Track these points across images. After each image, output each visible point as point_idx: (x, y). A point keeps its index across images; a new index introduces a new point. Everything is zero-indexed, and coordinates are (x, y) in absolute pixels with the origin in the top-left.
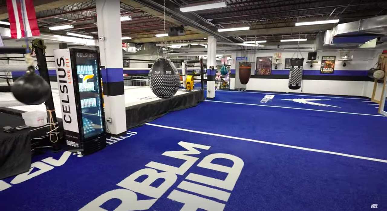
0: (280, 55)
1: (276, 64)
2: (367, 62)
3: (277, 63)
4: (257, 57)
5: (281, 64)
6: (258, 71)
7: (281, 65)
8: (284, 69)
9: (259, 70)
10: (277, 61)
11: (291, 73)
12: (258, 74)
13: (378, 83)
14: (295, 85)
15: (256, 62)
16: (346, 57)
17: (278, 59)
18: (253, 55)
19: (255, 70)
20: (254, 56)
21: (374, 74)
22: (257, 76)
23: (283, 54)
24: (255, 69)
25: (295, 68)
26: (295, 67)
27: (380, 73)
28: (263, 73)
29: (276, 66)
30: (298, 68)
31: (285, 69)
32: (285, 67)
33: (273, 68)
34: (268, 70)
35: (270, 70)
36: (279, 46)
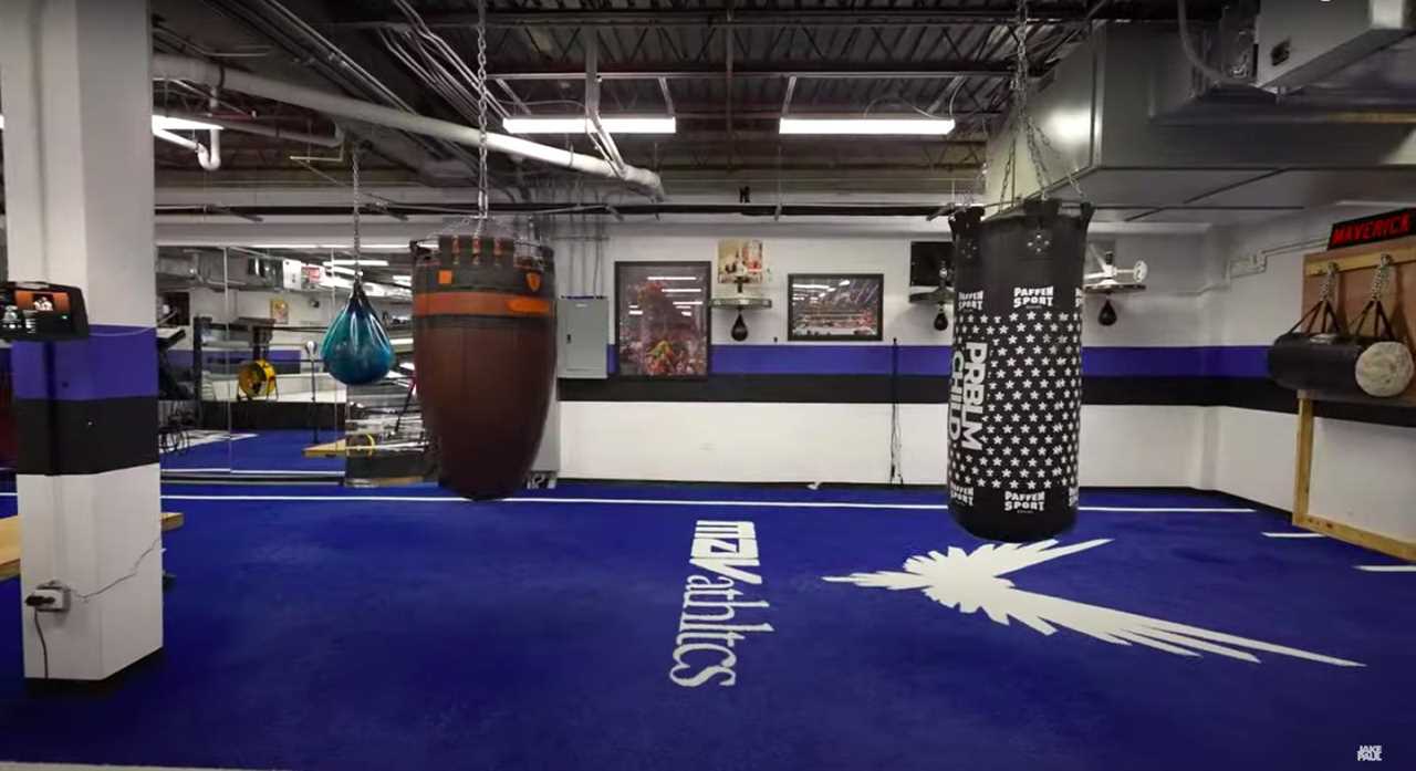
0: (752, 255)
1: (740, 308)
2: (1200, 302)
3: (744, 299)
4: (618, 265)
5: (770, 305)
6: (629, 351)
7: (768, 310)
8: (783, 341)
9: (638, 345)
10: (740, 290)
11: (978, 364)
12: (626, 370)
13: (1317, 420)
14: (1036, 502)
15: (610, 293)
16: (1108, 270)
17: (747, 280)
18: (591, 246)
19: (609, 346)
20: (599, 257)
21: (1360, 365)
22: (622, 384)
23: (769, 244)
24: (612, 341)
25: (1023, 310)
26: (1022, 297)
27: (1392, 358)
28: (663, 363)
29: (740, 322)
30: (1055, 311)
31: (791, 337)
32: (791, 327)
33: (721, 336)
34: (691, 347)
35: (700, 346)
36: (744, 194)
